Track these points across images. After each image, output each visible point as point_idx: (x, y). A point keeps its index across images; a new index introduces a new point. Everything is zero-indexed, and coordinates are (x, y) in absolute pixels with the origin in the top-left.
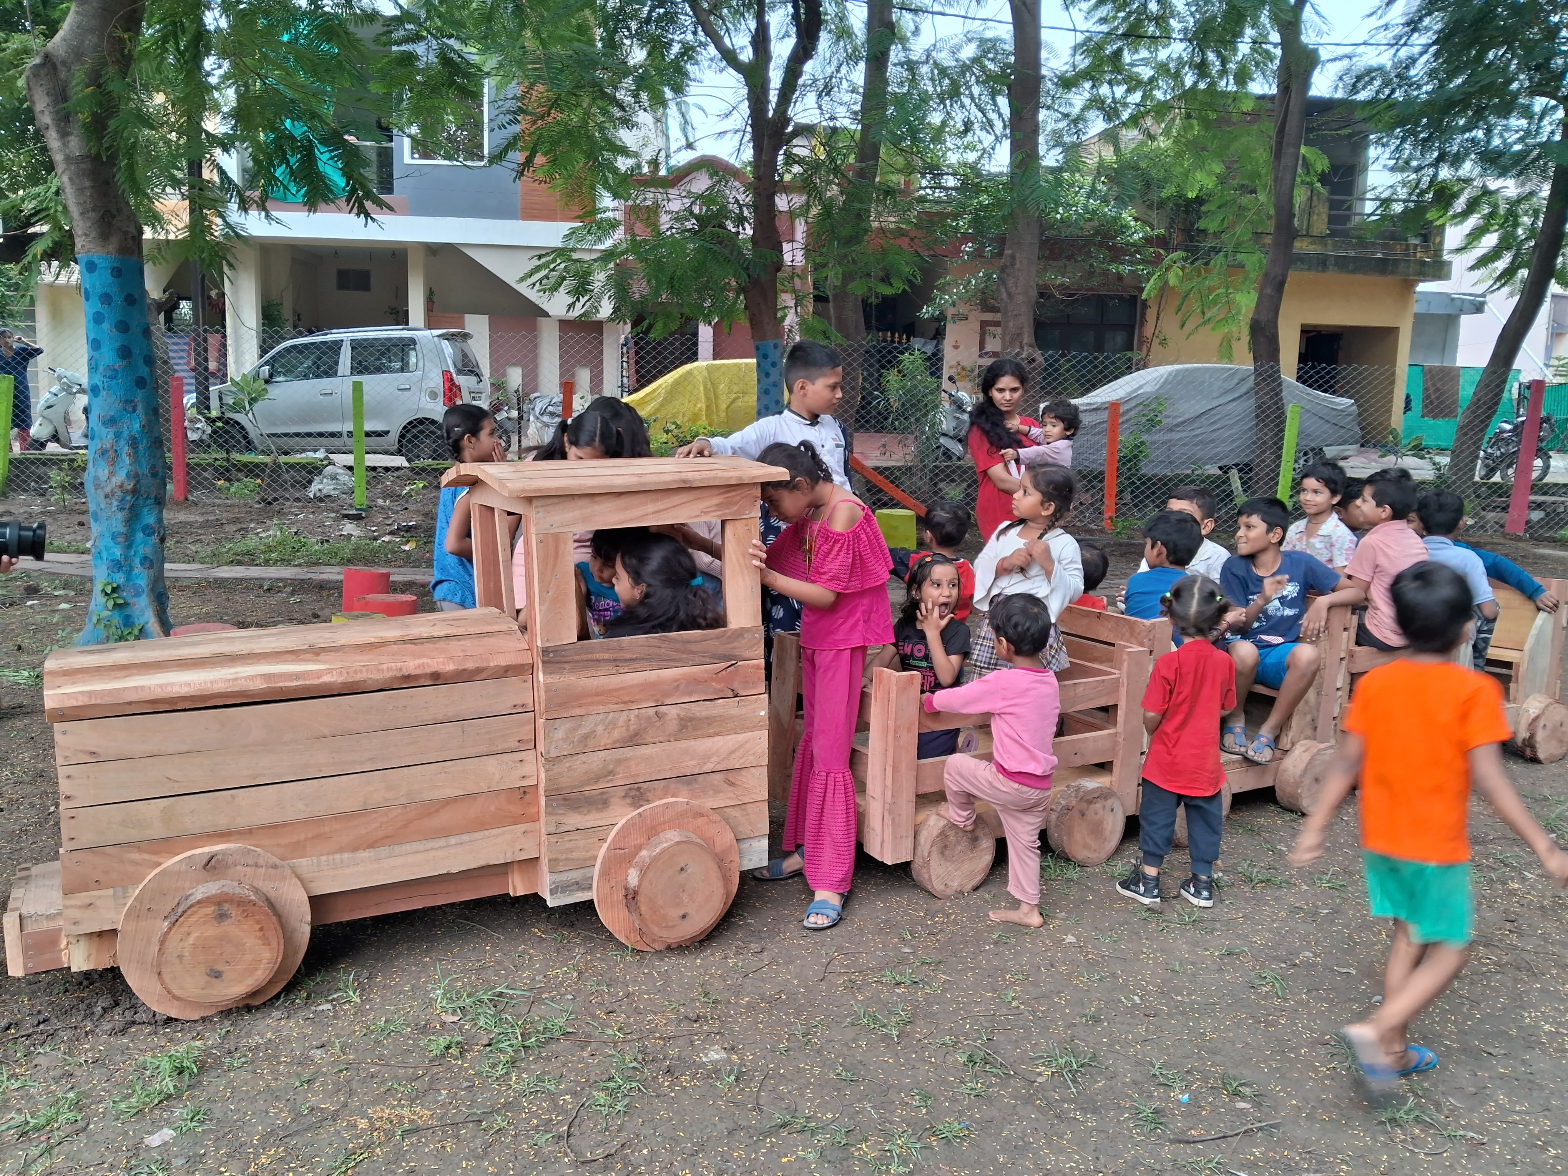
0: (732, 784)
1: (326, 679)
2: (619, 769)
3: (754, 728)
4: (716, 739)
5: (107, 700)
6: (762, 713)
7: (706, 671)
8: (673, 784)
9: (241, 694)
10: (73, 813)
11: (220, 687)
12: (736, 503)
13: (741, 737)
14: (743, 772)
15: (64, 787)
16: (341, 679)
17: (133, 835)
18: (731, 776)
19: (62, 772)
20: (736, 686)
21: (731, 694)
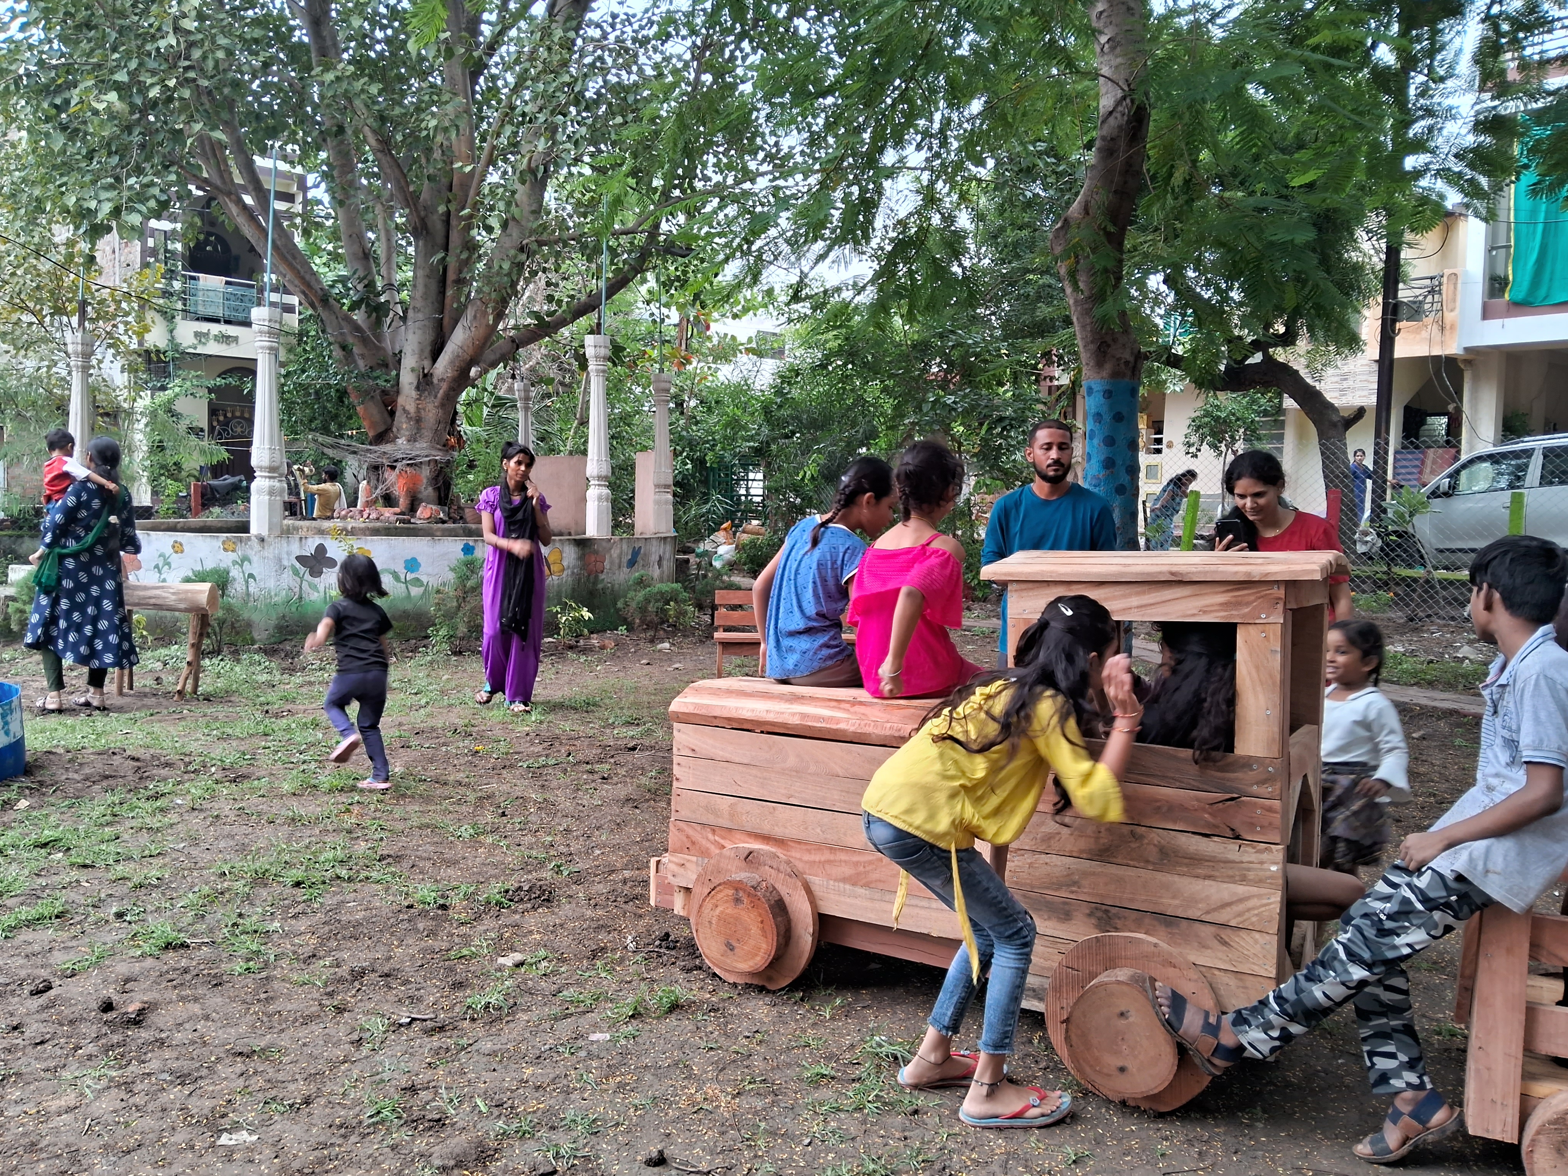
0: (1225, 943)
1: (842, 726)
2: (1084, 882)
3: (1259, 882)
4: (1207, 882)
5: (703, 712)
6: (1274, 868)
7: (1198, 800)
8: (1148, 920)
9: (784, 725)
10: (679, 792)
11: (771, 717)
12: (1248, 604)
13: (1241, 890)
14: (1243, 934)
15: (676, 770)
16: (852, 729)
17: (711, 820)
18: (1225, 934)
19: (676, 759)
20: (1236, 824)
21: (1229, 834)
